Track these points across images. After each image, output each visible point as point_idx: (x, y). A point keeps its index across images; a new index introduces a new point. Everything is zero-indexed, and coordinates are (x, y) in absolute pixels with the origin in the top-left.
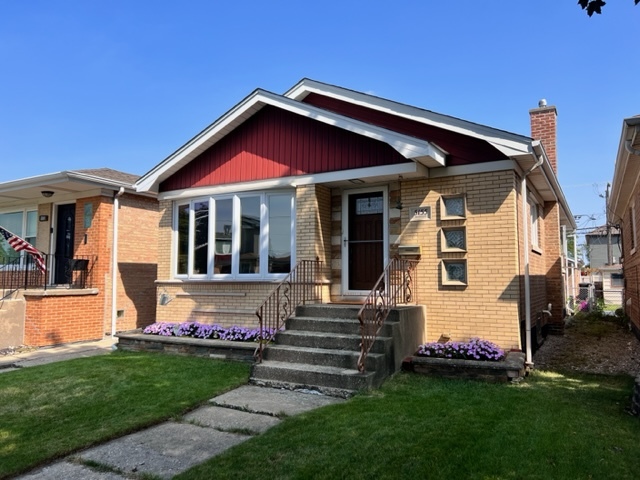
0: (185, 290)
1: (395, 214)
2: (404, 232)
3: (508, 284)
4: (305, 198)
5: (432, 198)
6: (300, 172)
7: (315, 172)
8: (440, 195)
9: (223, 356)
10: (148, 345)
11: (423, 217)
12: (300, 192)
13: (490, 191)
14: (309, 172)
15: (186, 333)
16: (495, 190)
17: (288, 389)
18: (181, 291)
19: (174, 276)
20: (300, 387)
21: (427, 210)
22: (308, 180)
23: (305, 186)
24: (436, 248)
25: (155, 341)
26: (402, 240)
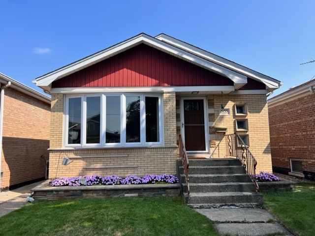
0: (76, 154)
1: (212, 111)
2: (216, 120)
3: (267, 146)
4: (169, 99)
5: (230, 105)
6: (166, 85)
7: (176, 85)
8: (234, 103)
9: (136, 195)
10: (67, 194)
11: (225, 113)
12: (165, 96)
13: (257, 103)
14: (172, 85)
15: (95, 182)
16: (259, 103)
17: (216, 207)
18: (72, 155)
19: (65, 145)
20: (223, 206)
21: (228, 110)
22: (171, 89)
23: (169, 93)
24: (233, 129)
25: (73, 190)
26: (215, 124)
